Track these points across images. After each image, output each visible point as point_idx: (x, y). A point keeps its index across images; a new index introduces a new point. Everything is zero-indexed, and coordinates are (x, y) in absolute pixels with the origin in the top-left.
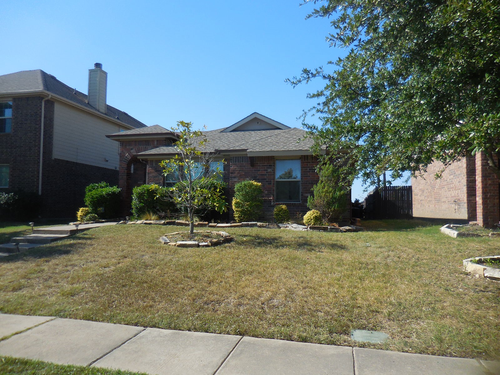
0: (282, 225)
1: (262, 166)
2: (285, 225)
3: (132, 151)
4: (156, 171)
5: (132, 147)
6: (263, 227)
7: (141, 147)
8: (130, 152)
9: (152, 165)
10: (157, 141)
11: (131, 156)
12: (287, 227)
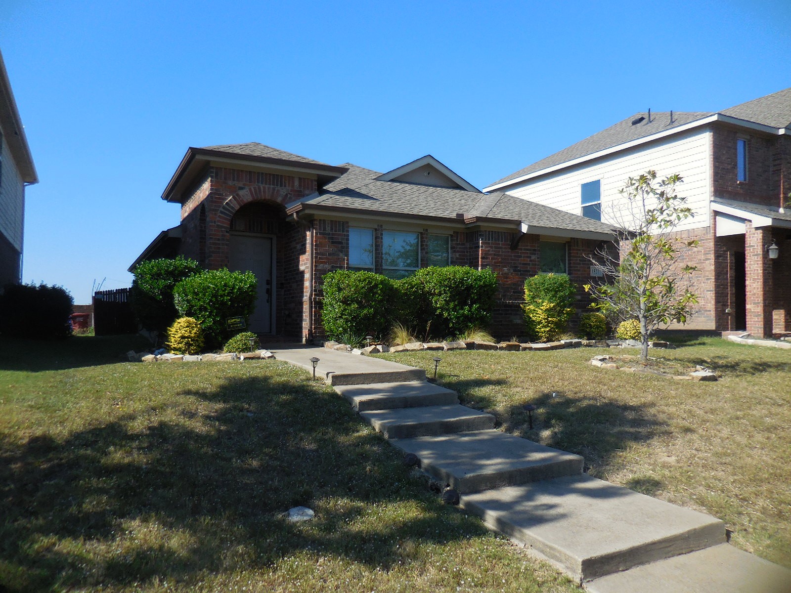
0: (612, 342)
1: (525, 249)
2: (616, 342)
3: (241, 193)
4: (333, 243)
5: (241, 184)
6: (591, 346)
7: (264, 188)
8: (238, 195)
9: (325, 229)
10: (300, 179)
11: (239, 203)
12: (619, 345)
